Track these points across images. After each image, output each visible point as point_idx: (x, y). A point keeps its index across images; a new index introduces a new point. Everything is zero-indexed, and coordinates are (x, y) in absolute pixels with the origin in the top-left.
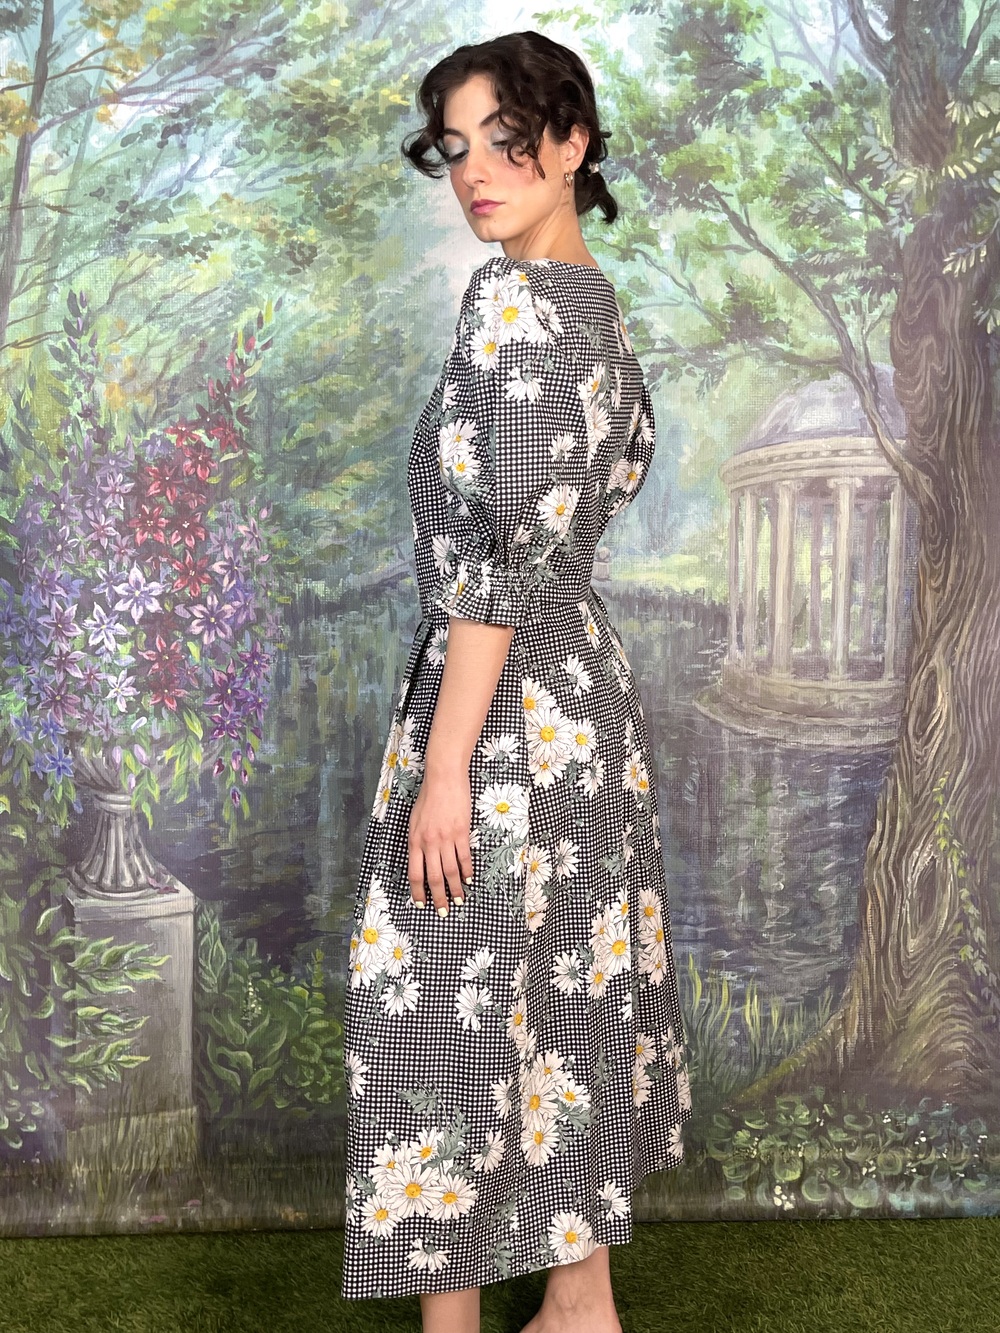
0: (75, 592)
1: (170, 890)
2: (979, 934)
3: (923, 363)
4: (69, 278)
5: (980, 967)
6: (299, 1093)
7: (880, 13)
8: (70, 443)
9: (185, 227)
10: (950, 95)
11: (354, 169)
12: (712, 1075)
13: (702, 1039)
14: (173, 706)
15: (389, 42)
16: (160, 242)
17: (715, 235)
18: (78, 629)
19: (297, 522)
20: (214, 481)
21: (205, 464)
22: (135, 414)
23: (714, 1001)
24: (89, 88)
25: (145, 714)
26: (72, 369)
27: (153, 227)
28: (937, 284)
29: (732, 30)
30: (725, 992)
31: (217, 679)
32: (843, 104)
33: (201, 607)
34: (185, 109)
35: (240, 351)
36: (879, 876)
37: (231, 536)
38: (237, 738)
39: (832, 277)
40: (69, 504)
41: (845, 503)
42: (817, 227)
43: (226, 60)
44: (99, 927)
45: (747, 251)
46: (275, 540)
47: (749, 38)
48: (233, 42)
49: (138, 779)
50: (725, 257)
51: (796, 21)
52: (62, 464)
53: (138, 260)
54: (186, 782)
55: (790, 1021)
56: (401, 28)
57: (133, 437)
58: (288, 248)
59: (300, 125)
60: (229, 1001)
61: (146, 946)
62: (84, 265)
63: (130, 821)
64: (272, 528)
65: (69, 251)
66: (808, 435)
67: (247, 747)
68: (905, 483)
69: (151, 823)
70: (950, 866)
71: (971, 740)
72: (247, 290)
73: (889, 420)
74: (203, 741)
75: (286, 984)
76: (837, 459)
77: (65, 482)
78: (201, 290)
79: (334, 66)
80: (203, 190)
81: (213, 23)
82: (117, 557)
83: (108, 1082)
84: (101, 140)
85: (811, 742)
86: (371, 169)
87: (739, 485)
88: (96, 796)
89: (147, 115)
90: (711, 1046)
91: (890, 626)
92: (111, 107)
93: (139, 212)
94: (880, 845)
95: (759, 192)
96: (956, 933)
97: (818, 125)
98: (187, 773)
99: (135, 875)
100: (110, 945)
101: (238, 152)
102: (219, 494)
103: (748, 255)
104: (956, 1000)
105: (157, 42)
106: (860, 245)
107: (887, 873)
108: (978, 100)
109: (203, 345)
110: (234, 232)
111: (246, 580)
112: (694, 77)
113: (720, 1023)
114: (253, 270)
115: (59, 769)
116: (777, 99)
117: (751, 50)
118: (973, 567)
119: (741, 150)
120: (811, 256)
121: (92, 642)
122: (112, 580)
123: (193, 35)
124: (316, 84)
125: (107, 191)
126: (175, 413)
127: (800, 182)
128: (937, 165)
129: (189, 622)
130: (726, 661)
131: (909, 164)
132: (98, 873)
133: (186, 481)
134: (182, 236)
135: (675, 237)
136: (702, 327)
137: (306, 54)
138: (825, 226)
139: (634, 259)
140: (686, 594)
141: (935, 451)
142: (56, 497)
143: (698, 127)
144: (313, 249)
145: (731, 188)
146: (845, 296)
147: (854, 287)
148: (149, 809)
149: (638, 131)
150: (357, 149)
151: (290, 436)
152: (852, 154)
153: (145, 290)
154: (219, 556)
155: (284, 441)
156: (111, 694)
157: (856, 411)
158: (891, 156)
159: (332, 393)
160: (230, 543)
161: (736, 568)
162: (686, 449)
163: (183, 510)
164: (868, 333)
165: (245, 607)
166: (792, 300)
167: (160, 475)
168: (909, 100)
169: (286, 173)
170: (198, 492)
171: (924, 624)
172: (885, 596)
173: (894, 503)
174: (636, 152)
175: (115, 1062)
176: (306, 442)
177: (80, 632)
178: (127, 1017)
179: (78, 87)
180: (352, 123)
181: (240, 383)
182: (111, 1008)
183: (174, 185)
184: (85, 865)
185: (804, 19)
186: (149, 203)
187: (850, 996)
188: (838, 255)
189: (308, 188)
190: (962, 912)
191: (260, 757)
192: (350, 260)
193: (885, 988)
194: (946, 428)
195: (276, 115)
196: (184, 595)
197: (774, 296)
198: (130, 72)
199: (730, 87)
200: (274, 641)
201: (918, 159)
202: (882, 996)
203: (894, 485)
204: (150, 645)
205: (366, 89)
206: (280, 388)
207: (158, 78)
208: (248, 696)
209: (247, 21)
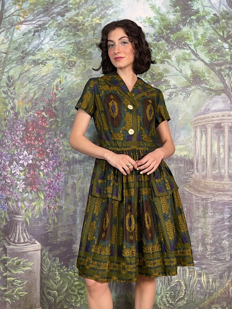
0: (8, 158)
1: (34, 243)
4: (8, 72)
6: (71, 304)
8: (7, 117)
9: (40, 57)
11: (87, 40)
12: (192, 298)
13: (189, 288)
14: (35, 190)
15: (96, 6)
16: (33, 61)
17: (187, 56)
18: (9, 168)
20: (47, 126)
21: (45, 122)
22: (26, 108)
23: (192, 276)
24: (14, 21)
25: (28, 192)
26: (9, 96)
27: (31, 57)
29: (191, 1)
30: (196, 273)
31: (48, 182)
32: (222, 20)
33: (43, 162)
34: (40, 26)
35: (55, 90)
37: (52, 142)
38: (53, 199)
39: (221, 67)
40: (7, 134)
41: (226, 130)
42: (216, 53)
43: (51, 12)
44: (14, 254)
45: (197, 60)
46: (65, 143)
47: (195, 2)
48: (53, 8)
49: (25, 211)
50: (190, 62)
52: (5, 122)
53: (27, 66)
54: (39, 212)
55: (215, 282)
56: (99, 2)
57: (25, 115)
58: (68, 62)
59: (71, 29)
60: (51, 276)
61: (27, 260)
62: (12, 68)
63: (23, 223)
64: (64, 140)
65: (8, 64)
66: (215, 111)
67: (56, 202)
69: (29, 224)
72: (57, 74)
74: (44, 200)
75: (67, 271)
76: (224, 118)
77: (6, 128)
78: (44, 74)
79: (81, 13)
80: (45, 47)
81: (48, 2)
82: (20, 148)
83: (16, 300)
84: (17, 35)
85: (219, 199)
86: (91, 40)
87: (195, 125)
88: (13, 216)
89: (30, 27)
90: (192, 290)
92: (20, 26)
93: (27, 53)
95: (199, 44)
97: (216, 25)
98: (39, 209)
99: (24, 239)
100: (17, 260)
101: (54, 37)
102: (49, 130)
103: (197, 61)
105: (33, 8)
106: (228, 58)
109: (44, 89)
110: (53, 58)
111: (56, 154)
112: (180, 13)
113: (195, 282)
114: (58, 68)
115: (3, 208)
116: (204, 19)
117: (196, 6)
119: (194, 32)
120: (214, 61)
121: (13, 172)
122: (19, 155)
123: (42, 6)
124: (76, 18)
125: (18, 48)
126: (37, 108)
127: (211, 41)
129: (40, 166)
130: (193, 176)
132: (14, 238)
133: (40, 127)
134: (39, 59)
135: (176, 57)
136: (184, 81)
137: (73, 10)
138: (218, 53)
139: (165, 63)
140: (181, 156)
142: (4, 132)
143: (182, 27)
144: (75, 62)
145: (191, 43)
146: (225, 72)
147: (227, 70)
148: (28, 219)
149: (165, 28)
150: (87, 35)
151: (69, 114)
152: (225, 33)
153: (29, 74)
154: (49, 147)
155: (67, 115)
156: (18, 187)
157: (229, 104)
160: (52, 144)
161: (196, 149)
162: (180, 115)
163: (39, 135)
164: (231, 82)
165: (56, 162)
166: (209, 73)
167: (32, 125)
169: (67, 42)
170: (42, 130)
174: (165, 34)
175: (17, 294)
176: (73, 116)
177: (9, 169)
178: (22, 281)
179: (11, 21)
180: (86, 28)
181: (55, 99)
182: (17, 278)
183: (37, 46)
184: (10, 236)
186: (30, 51)
188: (222, 61)
189: (74, 46)
191: (60, 204)
192: (85, 65)
195: (65, 26)
196: (39, 158)
197: (204, 73)
198: (25, 16)
199: (190, 16)
200: (64, 171)
204: (29, 173)
205: (90, 19)
206: (66, 101)
207: (33, 18)
208: (56, 187)
209: (57, 2)
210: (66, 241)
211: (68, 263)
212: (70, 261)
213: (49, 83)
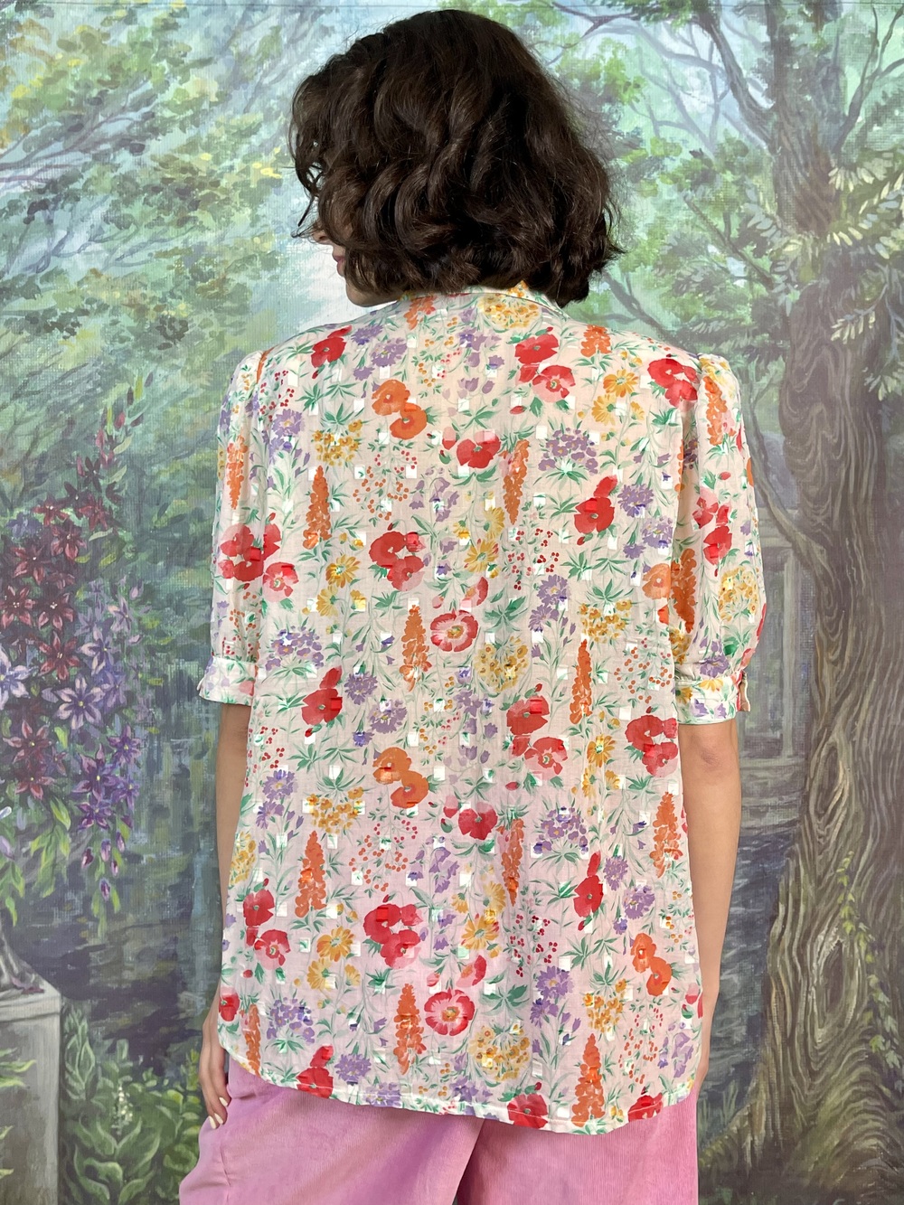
1: (35, 990)
2: (890, 1024)
3: (813, 430)
5: (892, 1058)
7: (760, 82)
9: (52, 303)
10: (833, 162)
11: (225, 242)
14: (39, 795)
15: (260, 116)
16: (28, 318)
17: (597, 305)
19: (170, 600)
20: (82, 560)
25: (11, 804)
27: (20, 304)
28: (826, 352)
29: (610, 100)
31: (85, 766)
32: (724, 172)
33: (69, 691)
34: (52, 185)
35: (110, 428)
36: (783, 962)
37: (99, 616)
38: (106, 827)
39: (718, 345)
42: (700, 295)
43: (94, 135)
45: (630, 320)
46: (147, 621)
47: (627, 108)
48: (101, 118)
51: (674, 91)
53: (4, 337)
54: (53, 875)
56: (272, 101)
58: (158, 324)
59: (170, 200)
60: (98, 1108)
61: (9, 1051)
64: (143, 608)
67: (117, 837)
68: (798, 554)
69: (15, 919)
70: (856, 951)
71: (875, 817)
72: (116, 365)
73: (780, 490)
74: (71, 831)
75: (159, 1088)
78: (69, 367)
79: (205, 140)
80: (70, 265)
81: (80, 99)
86: (243, 242)
89: (13, 191)
91: (787, 701)
93: (4, 289)
94: (783, 929)
95: (641, 261)
96: (865, 1022)
97: (699, 192)
98: (54, 865)
101: (106, 227)
102: (87, 574)
103: (631, 324)
104: (868, 1095)
105: (24, 119)
106: (745, 312)
107: (791, 959)
108: (862, 167)
109: (71, 422)
110: (103, 308)
111: (116, 661)
114: (122, 346)
116: (657, 168)
117: (629, 120)
118: (871, 639)
120: (695, 324)
123: (60, 110)
124: (186, 158)
126: (42, 491)
127: (682, 250)
128: (822, 232)
129: (56, 707)
131: (793, 231)
133: (54, 561)
134: (51, 311)
137: (176, 129)
138: (709, 294)
141: (829, 520)
144: (184, 323)
147: (739, 356)
148: (13, 903)
150: (228, 222)
151: (161, 514)
152: (735, 221)
153: (11, 366)
154: (88, 638)
155: (155, 519)
158: (775, 224)
159: (205, 469)
160: (99, 624)
163: (51, 591)
164: (755, 402)
165: (115, 690)
167: (27, 555)
168: (791, 167)
169: (155, 248)
170: (67, 572)
171: (822, 698)
172: (781, 671)
173: (788, 574)
176: (178, 519)
180: (223, 197)
181: (110, 460)
183: (41, 261)
185: (682, 88)
186: (16, 279)
187: (756, 1090)
188: (723, 323)
189: (178, 262)
190: (871, 1001)
191: (131, 847)
192: (222, 334)
193: (793, 1081)
194: (840, 496)
195: (146, 189)
196: (52, 678)
200: (145, 725)
201: (803, 225)
202: (790, 1088)
203: (787, 557)
204: (15, 731)
205: (238, 163)
206: (151, 465)
207: (24, 155)
208: (118, 783)
209: (115, 97)
210: (153, 979)
211: (161, 1057)
212: (170, 1050)
213: (90, 400)
